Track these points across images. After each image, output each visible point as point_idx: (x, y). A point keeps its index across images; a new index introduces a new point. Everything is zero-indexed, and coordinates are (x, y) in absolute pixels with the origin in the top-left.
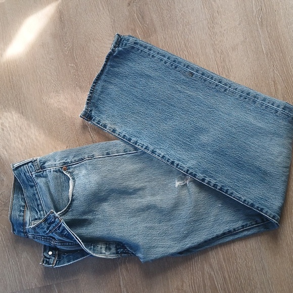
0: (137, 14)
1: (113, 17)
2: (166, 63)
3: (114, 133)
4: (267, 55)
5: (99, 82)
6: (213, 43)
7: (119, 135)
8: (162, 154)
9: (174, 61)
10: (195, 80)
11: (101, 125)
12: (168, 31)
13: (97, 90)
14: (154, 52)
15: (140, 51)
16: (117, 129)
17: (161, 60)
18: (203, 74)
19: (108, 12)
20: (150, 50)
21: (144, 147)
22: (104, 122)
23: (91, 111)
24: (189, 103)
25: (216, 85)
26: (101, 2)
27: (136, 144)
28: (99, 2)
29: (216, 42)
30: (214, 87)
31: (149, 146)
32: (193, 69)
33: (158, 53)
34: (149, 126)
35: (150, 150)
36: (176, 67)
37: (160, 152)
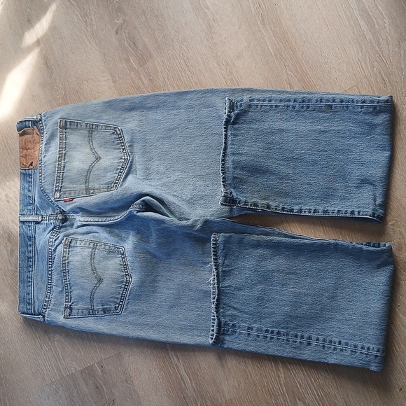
2: (294, 107)
3: (269, 209)
5: (227, 158)
7: (276, 209)
8: (337, 209)
9: (303, 101)
10: (337, 112)
11: (251, 205)
13: (228, 168)
14: (275, 101)
15: (259, 107)
16: (271, 203)
17: (288, 106)
18: (342, 101)
20: (270, 101)
21: (312, 211)
22: (252, 201)
23: (231, 193)
24: (341, 139)
25: (362, 108)
27: (301, 212)
30: (359, 110)
31: (317, 207)
32: (328, 101)
33: (281, 101)
34: (307, 186)
35: (320, 211)
36: (308, 107)
37: (333, 208)
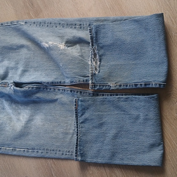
0: (28, 3)
1: (15, 9)
4: (111, 9)
6: (77, 9)
12: (48, 9)
19: (11, 7)
26: (6, 2)
28: (5, 2)
29: (79, 9)
